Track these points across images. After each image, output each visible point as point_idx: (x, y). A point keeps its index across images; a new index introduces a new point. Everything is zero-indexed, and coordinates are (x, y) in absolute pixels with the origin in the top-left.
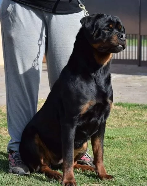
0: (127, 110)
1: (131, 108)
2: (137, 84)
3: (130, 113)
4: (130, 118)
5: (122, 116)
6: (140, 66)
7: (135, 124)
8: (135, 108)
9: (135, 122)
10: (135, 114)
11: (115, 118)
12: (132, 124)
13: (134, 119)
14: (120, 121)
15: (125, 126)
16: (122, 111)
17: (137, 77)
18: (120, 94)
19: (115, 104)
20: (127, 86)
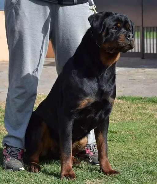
0: (130, 104)
1: (134, 102)
2: (140, 77)
3: (134, 107)
4: (133, 112)
5: (125, 109)
6: (143, 58)
7: (138, 118)
8: (139, 101)
9: (139, 116)
10: (138, 108)
11: (118, 112)
12: (135, 118)
13: (138, 113)
14: (123, 115)
15: (128, 120)
16: (125, 104)
17: (140, 70)
18: (123, 87)
19: (118, 98)
20: (130, 80)
